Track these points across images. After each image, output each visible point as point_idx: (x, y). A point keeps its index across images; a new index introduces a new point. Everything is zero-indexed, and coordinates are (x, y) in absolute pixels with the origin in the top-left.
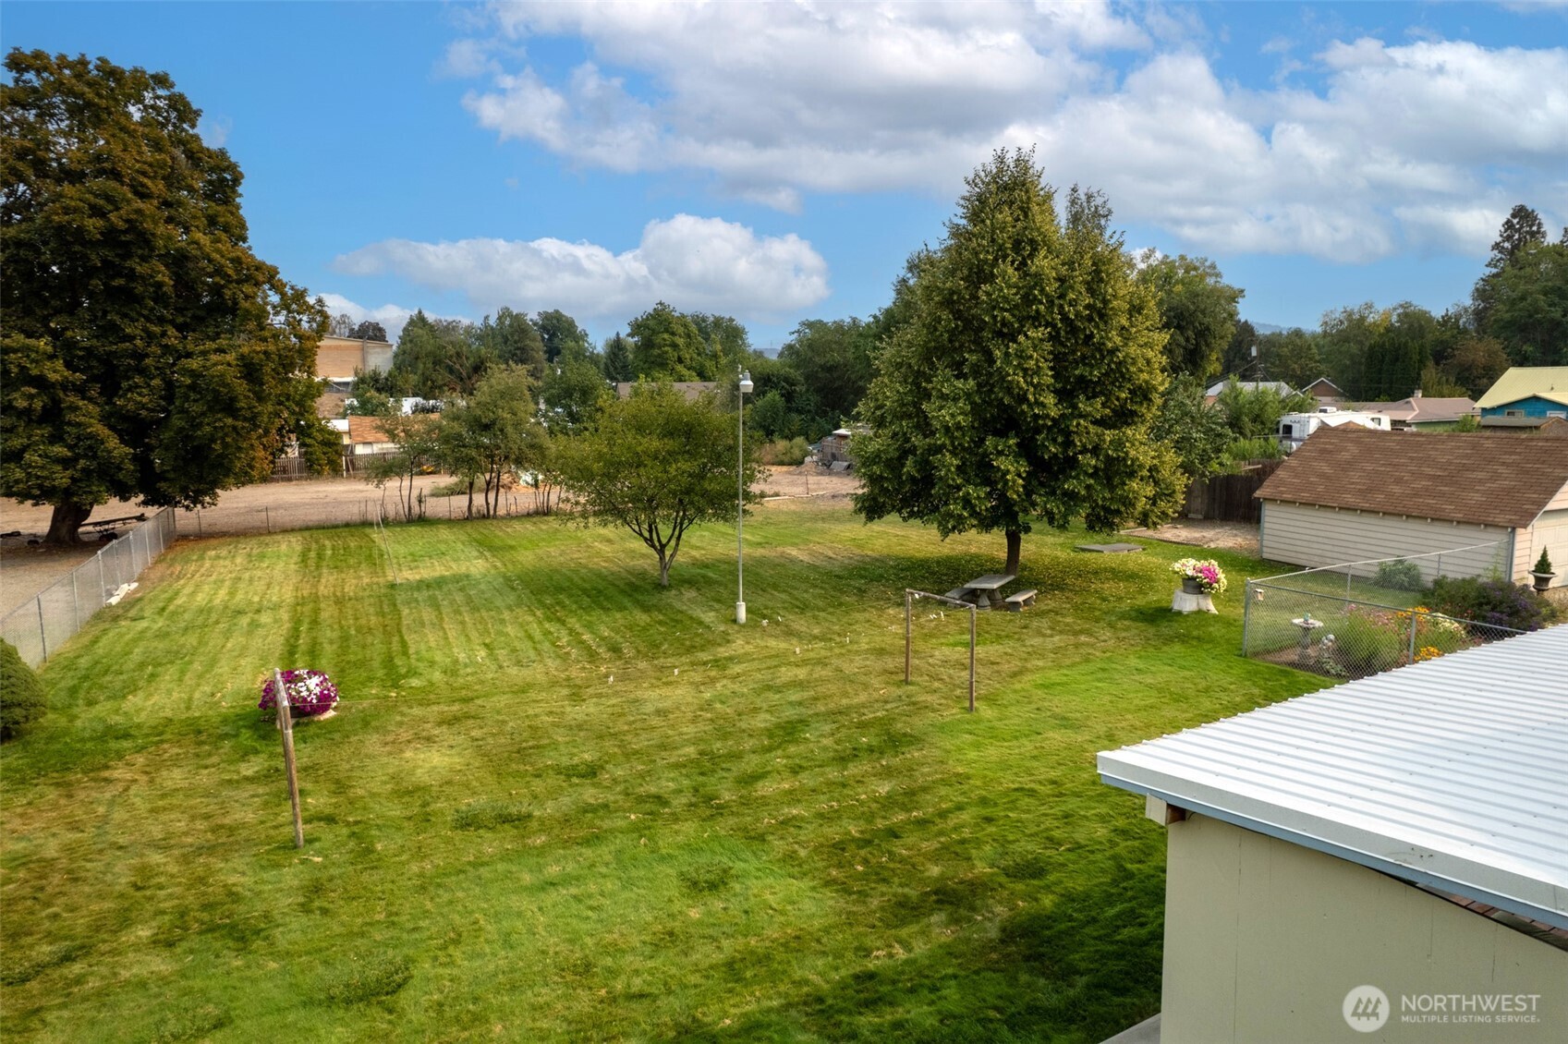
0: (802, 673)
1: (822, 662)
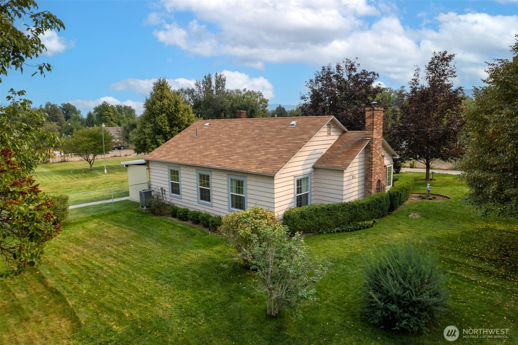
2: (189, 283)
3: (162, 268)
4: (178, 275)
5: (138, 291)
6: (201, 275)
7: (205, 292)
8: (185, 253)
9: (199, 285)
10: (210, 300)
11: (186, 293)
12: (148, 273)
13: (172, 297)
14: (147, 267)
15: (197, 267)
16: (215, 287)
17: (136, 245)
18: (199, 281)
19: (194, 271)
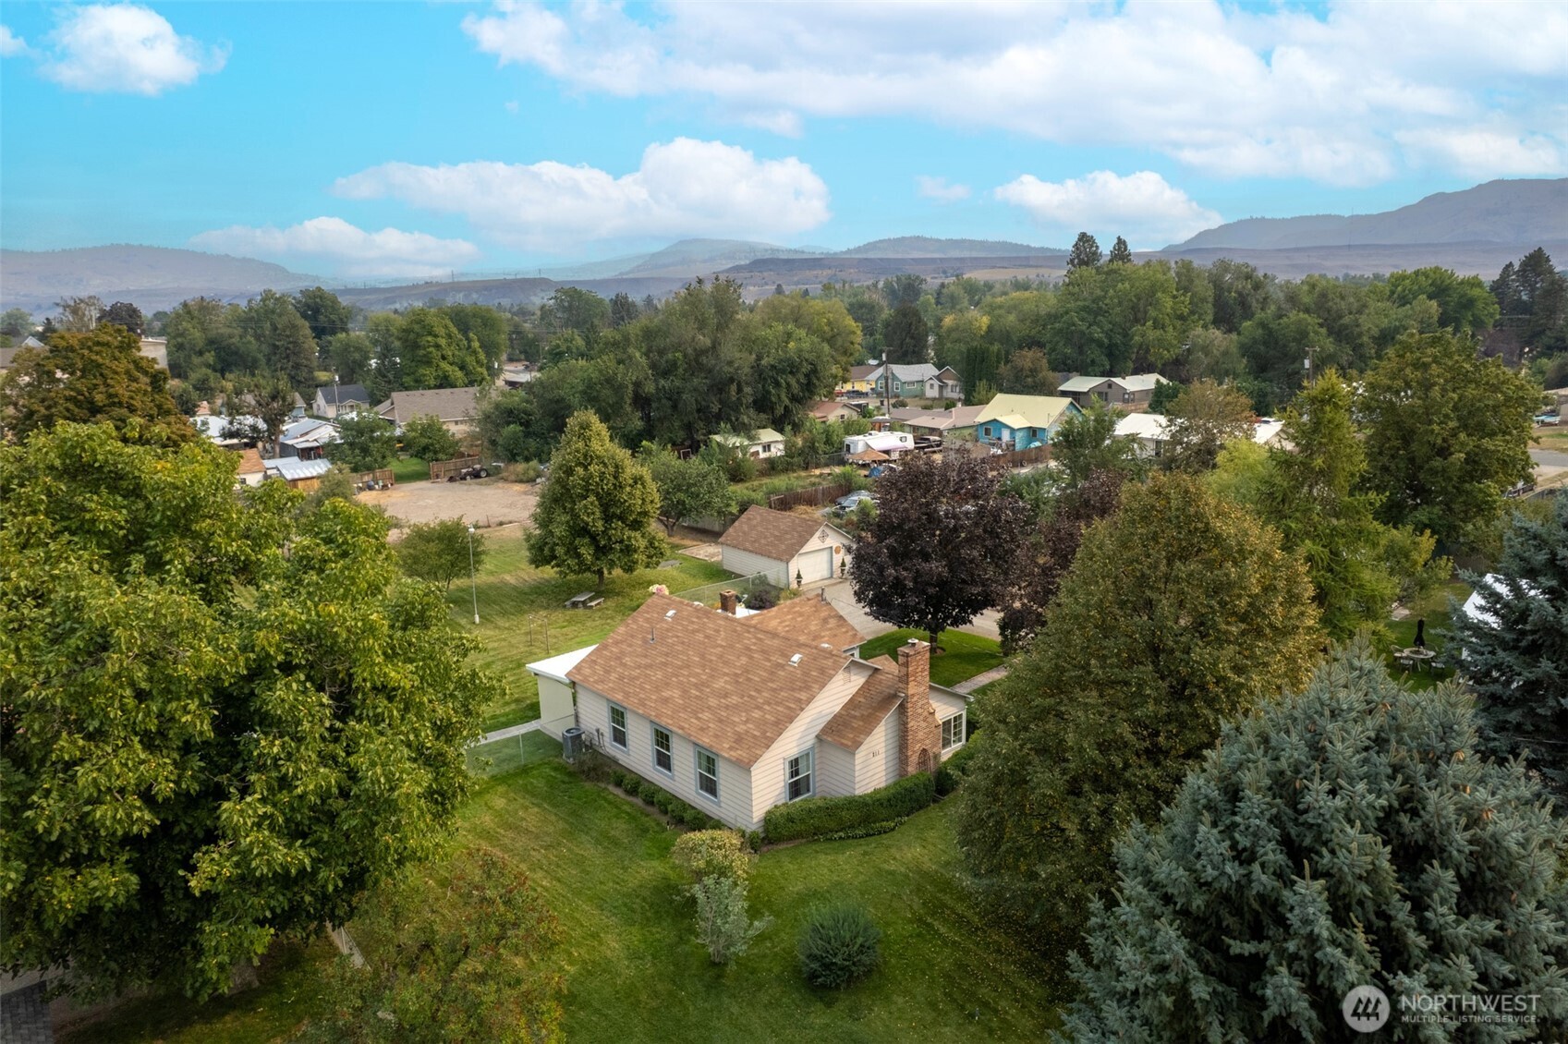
0: (496, 645)
1: (504, 640)
2: (637, 917)
3: (607, 892)
4: (625, 905)
5: (582, 925)
6: (651, 906)
7: (654, 930)
8: (634, 866)
9: (648, 919)
10: (659, 940)
11: (634, 930)
12: (590, 899)
13: (620, 935)
14: (589, 889)
15: (646, 893)
16: (665, 924)
17: (569, 850)
18: (649, 914)
19: (644, 899)
